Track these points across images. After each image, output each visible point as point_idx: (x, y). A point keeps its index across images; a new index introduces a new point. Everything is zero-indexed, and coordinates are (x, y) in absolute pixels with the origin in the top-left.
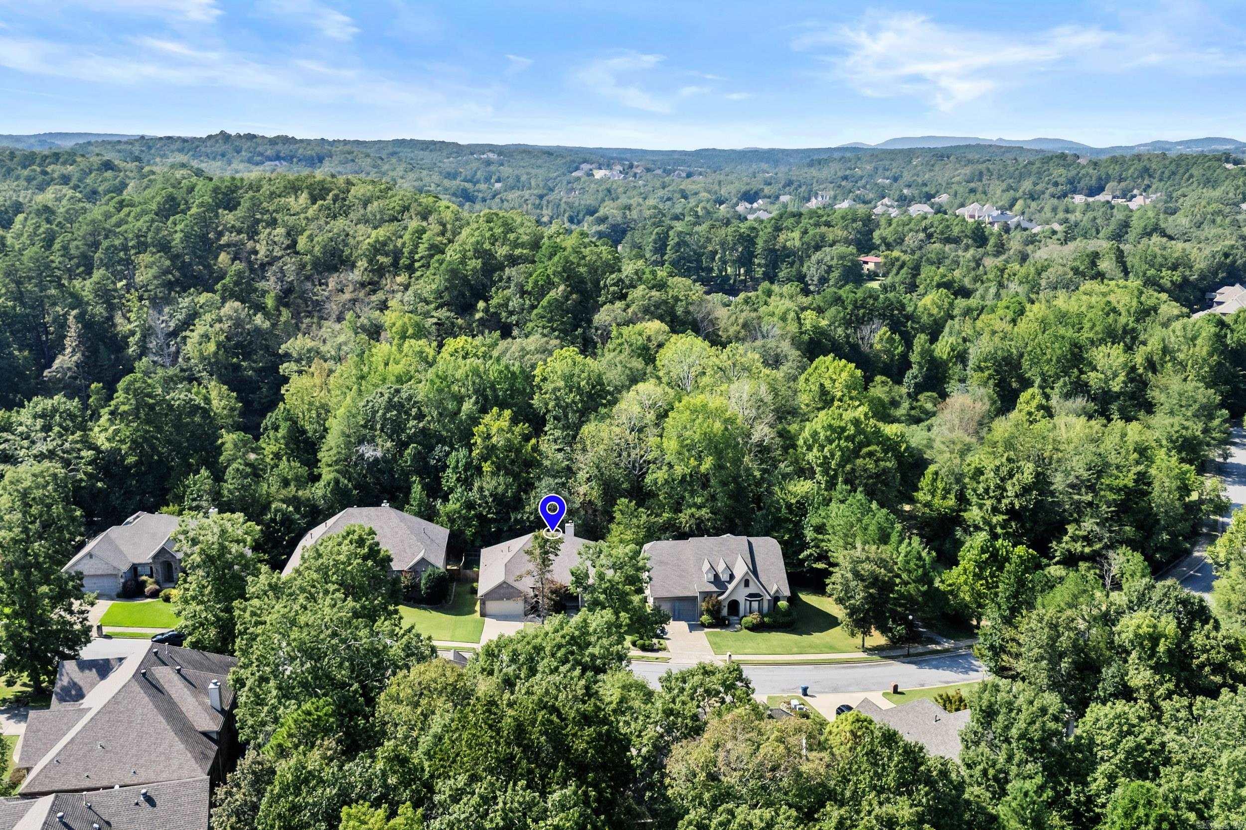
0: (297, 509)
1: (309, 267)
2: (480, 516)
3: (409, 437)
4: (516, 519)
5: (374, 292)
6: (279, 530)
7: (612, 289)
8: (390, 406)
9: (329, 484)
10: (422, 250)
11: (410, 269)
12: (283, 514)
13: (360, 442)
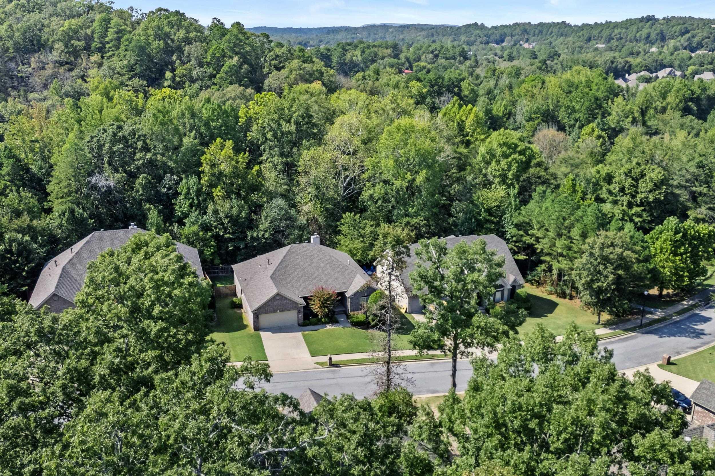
0: (34, 239)
1: (11, 50)
2: (216, 237)
3: (138, 168)
4: (252, 237)
5: (71, 70)
6: (17, 261)
7: (273, 62)
8: (115, 139)
9: (64, 214)
10: (111, 34)
11: (101, 50)
12: (19, 244)
13: (91, 174)
